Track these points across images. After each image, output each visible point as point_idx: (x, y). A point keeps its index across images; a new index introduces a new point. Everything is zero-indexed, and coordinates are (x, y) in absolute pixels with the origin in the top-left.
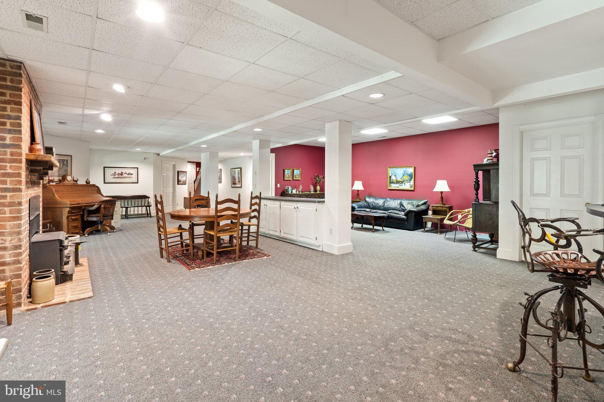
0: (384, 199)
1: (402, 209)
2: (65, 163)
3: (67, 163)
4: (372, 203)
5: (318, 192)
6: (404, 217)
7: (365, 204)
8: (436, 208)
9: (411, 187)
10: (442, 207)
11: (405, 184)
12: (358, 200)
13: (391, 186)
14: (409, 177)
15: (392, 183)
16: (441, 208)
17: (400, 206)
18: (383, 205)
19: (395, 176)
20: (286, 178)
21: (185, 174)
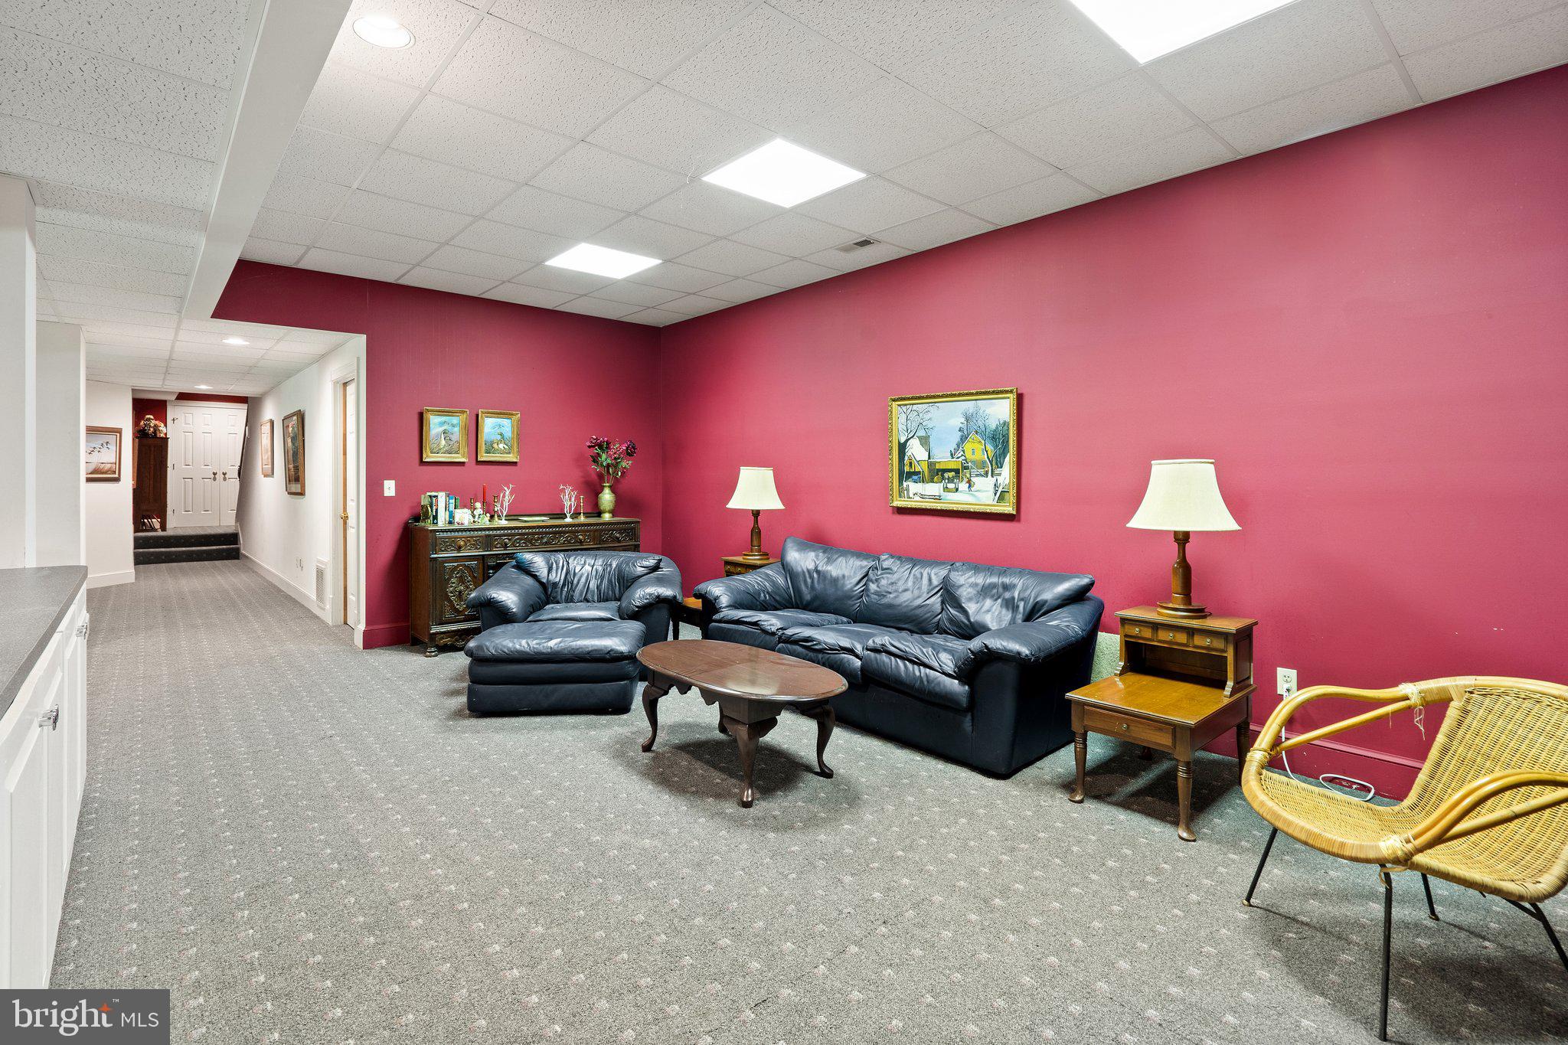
0: (866, 557)
1: (952, 621)
4: (812, 577)
5: (607, 517)
6: (954, 685)
7: (780, 581)
8: (1147, 633)
9: (1001, 499)
10: (1191, 632)
11: (969, 482)
12: (754, 559)
13: (908, 490)
14: (990, 448)
15: (910, 475)
16: (1182, 638)
17: (943, 602)
18: (859, 588)
19: (925, 441)
20: (432, 453)
21: (112, 438)
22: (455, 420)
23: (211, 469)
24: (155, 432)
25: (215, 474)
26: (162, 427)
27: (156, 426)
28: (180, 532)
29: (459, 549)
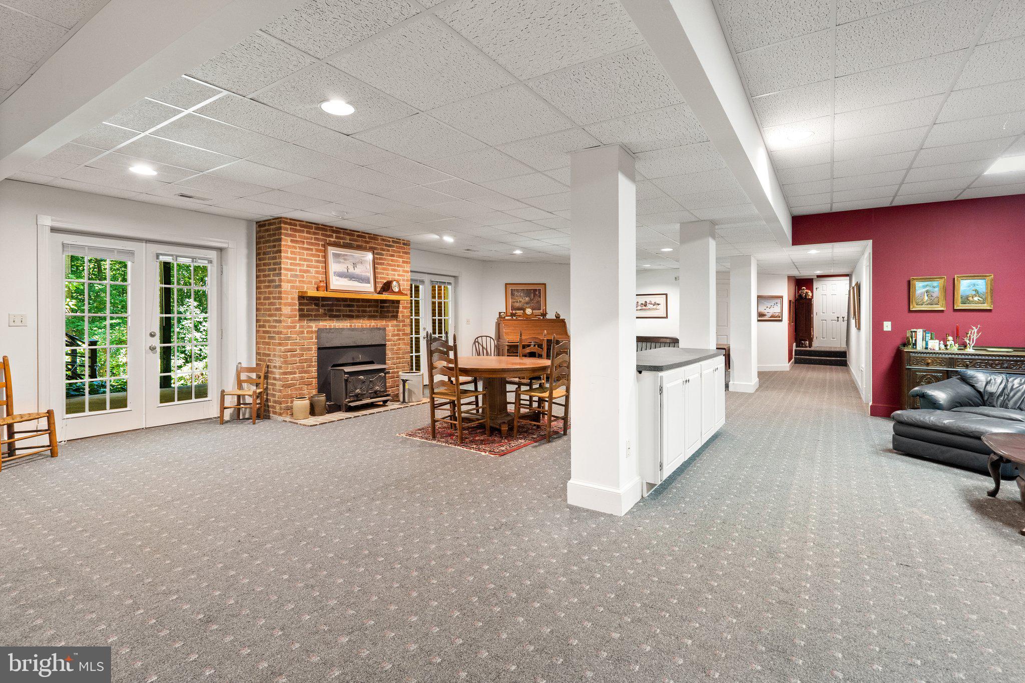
2: (537, 293)
3: (540, 293)
20: (917, 305)
21: (779, 301)
22: (935, 283)
23: (836, 315)
24: (806, 296)
25: (838, 318)
26: (810, 294)
27: (807, 292)
28: (818, 349)
29: (928, 364)
